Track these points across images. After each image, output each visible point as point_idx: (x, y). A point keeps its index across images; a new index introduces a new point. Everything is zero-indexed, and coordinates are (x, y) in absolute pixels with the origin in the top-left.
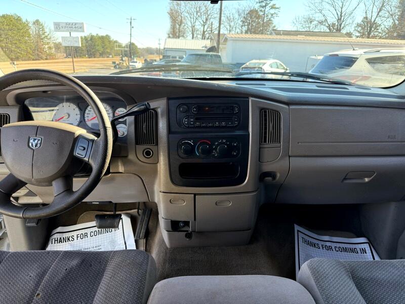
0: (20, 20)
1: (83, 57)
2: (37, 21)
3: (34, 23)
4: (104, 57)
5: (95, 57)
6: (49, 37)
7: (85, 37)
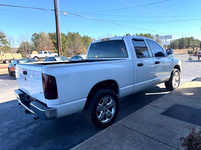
0: (150, 35)
1: (176, 49)
2: (157, 35)
3: (156, 36)
4: (188, 49)
5: (182, 49)
6: (161, 41)
7: (179, 39)
